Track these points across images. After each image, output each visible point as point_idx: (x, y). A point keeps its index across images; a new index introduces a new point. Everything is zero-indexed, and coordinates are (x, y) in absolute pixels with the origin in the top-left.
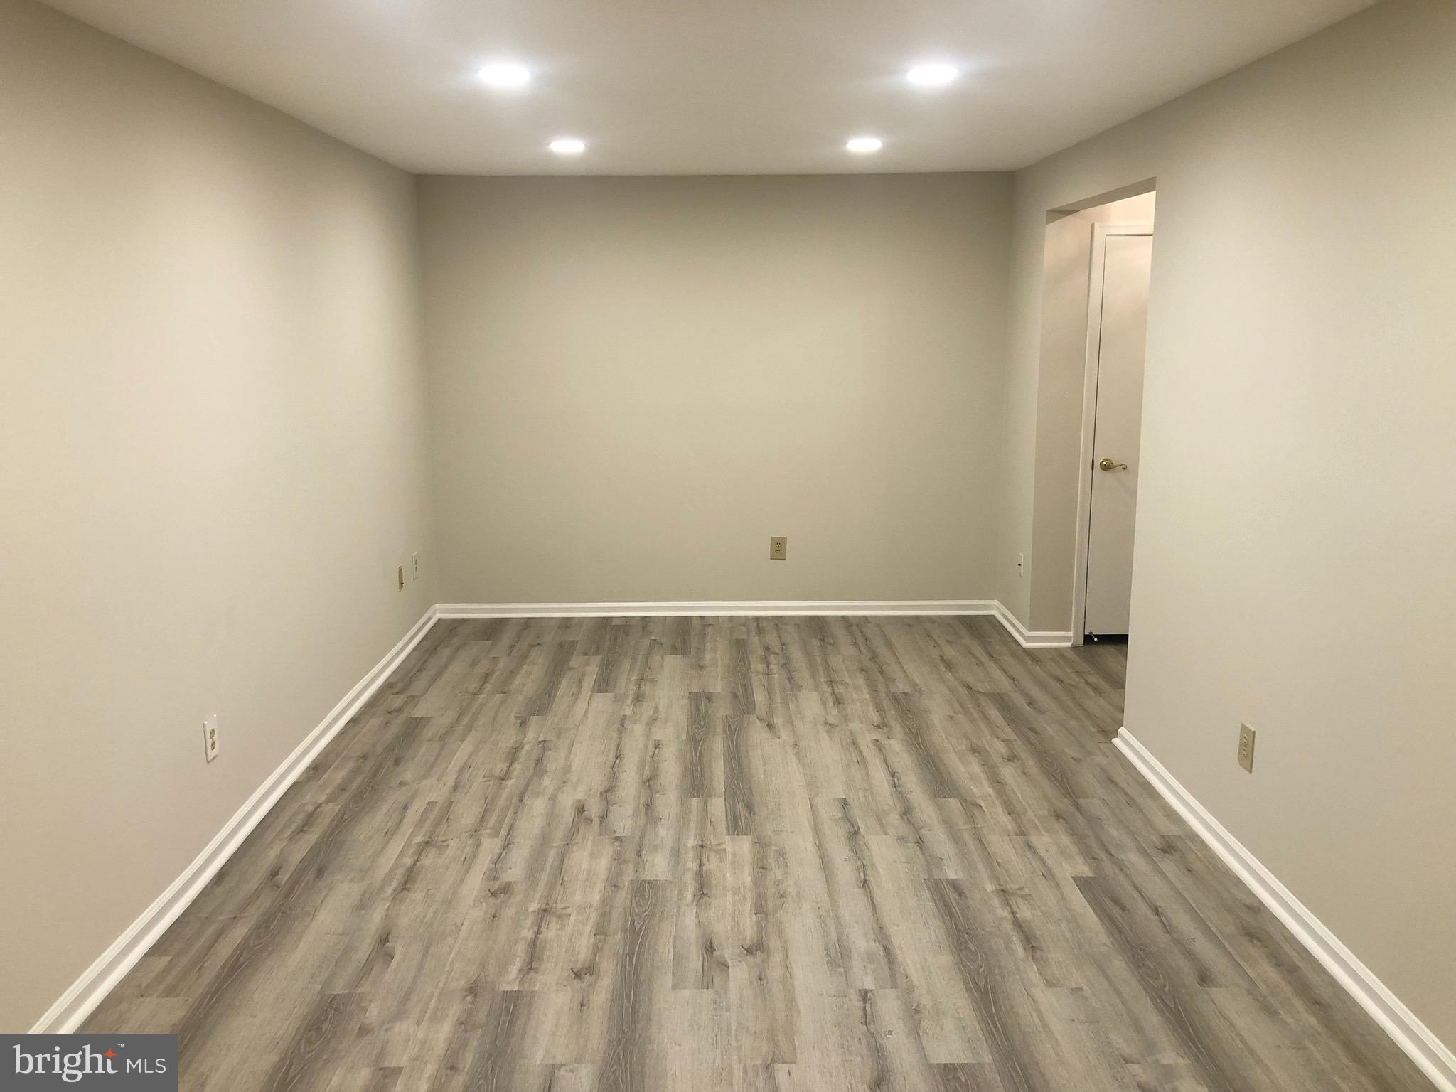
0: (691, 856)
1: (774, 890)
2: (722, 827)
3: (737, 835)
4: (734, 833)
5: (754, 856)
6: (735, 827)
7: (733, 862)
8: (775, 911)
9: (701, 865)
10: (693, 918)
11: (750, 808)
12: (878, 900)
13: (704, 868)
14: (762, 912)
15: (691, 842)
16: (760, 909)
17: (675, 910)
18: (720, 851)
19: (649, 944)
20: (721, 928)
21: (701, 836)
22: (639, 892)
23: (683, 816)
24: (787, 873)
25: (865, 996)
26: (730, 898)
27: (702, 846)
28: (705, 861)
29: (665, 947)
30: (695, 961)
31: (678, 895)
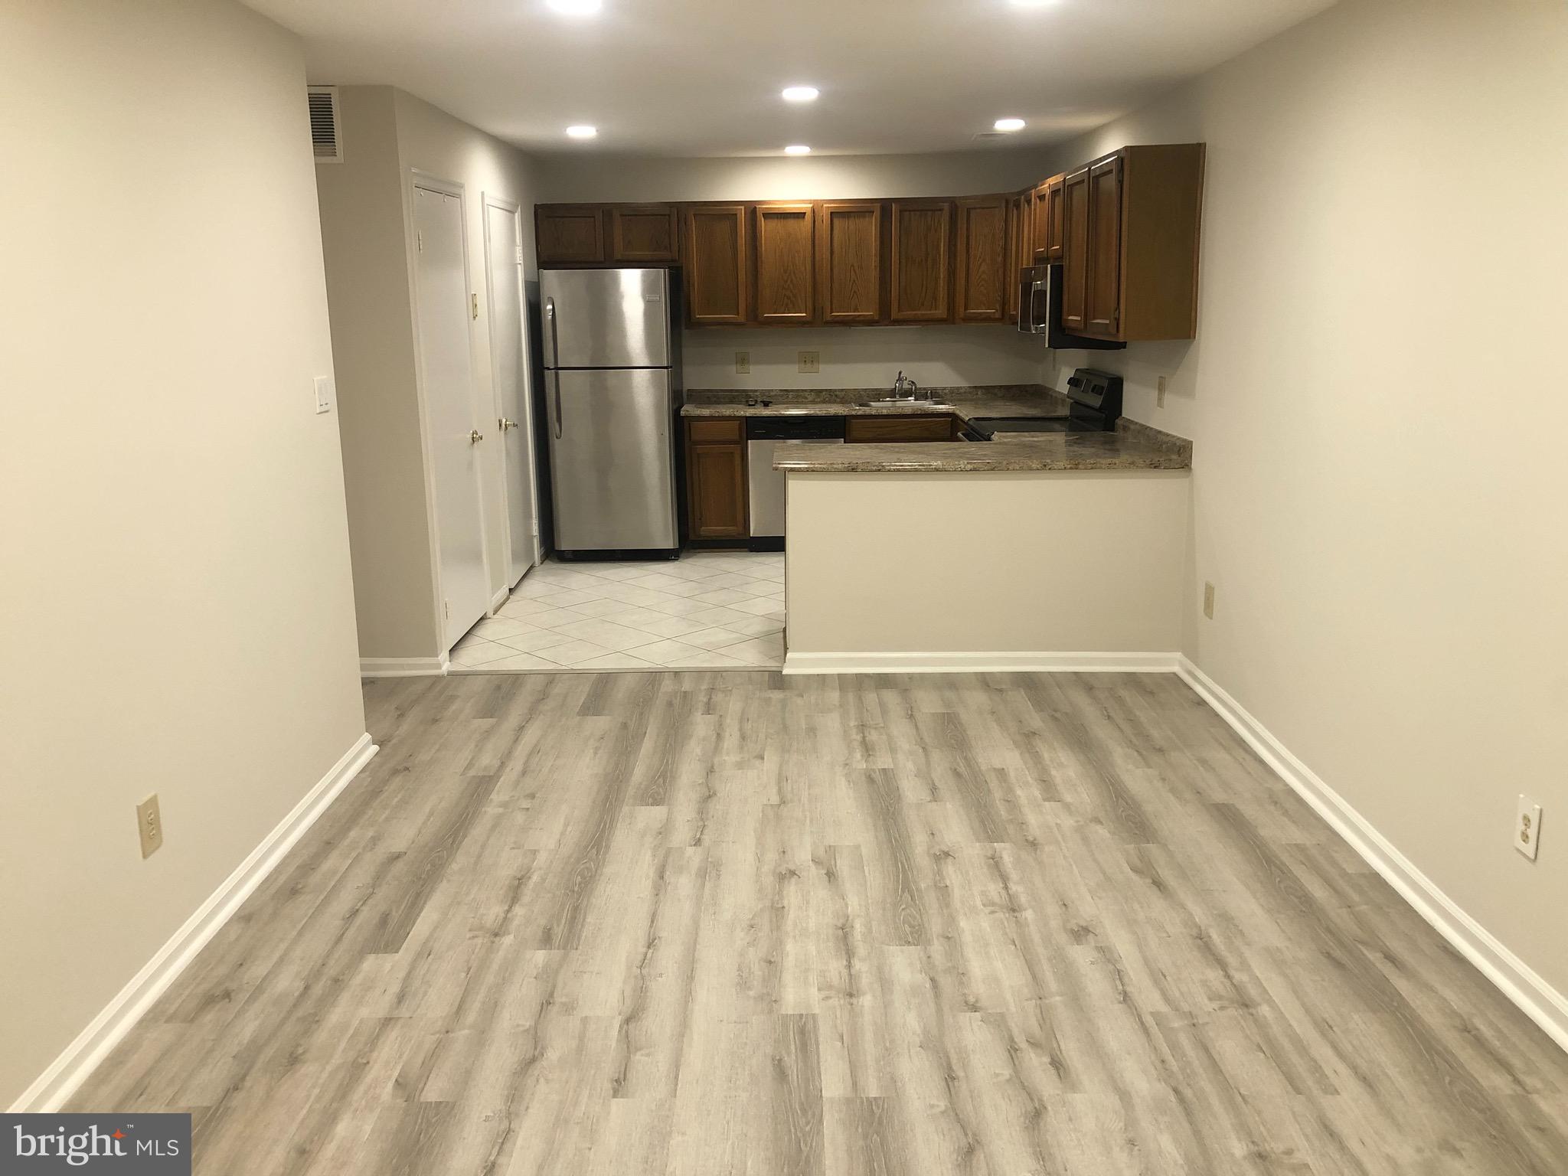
0: (863, 981)
1: (760, 934)
2: (824, 1031)
3: (801, 1016)
4: (807, 1018)
5: (780, 981)
6: (803, 1031)
7: (807, 970)
8: (762, 910)
9: (849, 966)
10: (850, 903)
11: (780, 1072)
12: (646, 923)
13: (845, 963)
14: (777, 909)
15: (866, 1001)
16: (778, 911)
17: (871, 910)
18: (825, 987)
19: (890, 879)
20: (820, 893)
21: (854, 1013)
22: (918, 930)
23: (888, 1052)
24: (741, 955)
25: (698, 842)
26: (812, 924)
27: (851, 995)
28: (845, 972)
29: (875, 878)
30: (843, 866)
31: (871, 926)
